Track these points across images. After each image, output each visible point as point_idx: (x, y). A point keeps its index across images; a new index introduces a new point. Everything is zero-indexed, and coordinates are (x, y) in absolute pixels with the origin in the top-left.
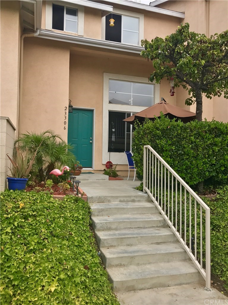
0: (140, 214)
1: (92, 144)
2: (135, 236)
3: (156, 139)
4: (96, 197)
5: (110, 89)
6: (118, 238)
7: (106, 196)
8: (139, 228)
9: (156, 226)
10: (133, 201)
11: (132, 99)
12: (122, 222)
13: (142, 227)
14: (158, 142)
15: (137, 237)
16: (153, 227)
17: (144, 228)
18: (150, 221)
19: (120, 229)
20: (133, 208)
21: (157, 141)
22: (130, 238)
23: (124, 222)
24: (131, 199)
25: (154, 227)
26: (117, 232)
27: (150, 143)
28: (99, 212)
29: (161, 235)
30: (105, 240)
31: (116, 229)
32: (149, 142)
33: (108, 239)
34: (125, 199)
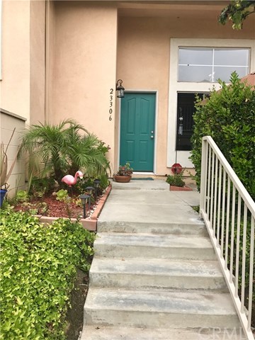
0: (183, 259)
1: (153, 139)
2: (153, 310)
3: (222, 124)
4: (112, 223)
5: (180, 62)
6: (118, 311)
7: (128, 223)
8: (171, 288)
9: (207, 288)
10: (177, 233)
11: (213, 73)
12: (139, 275)
13: (177, 287)
14: (225, 130)
15: (156, 313)
16: (199, 289)
17: (182, 290)
18: (194, 277)
19: (135, 288)
20: (170, 248)
21: (224, 127)
22: (143, 312)
23: (143, 275)
24: (173, 230)
25: (203, 289)
26: (126, 293)
27: (213, 132)
28: (107, 251)
29: (208, 315)
30: (92, 311)
31: (127, 287)
32: (212, 130)
33: (99, 311)
34: (163, 229)
